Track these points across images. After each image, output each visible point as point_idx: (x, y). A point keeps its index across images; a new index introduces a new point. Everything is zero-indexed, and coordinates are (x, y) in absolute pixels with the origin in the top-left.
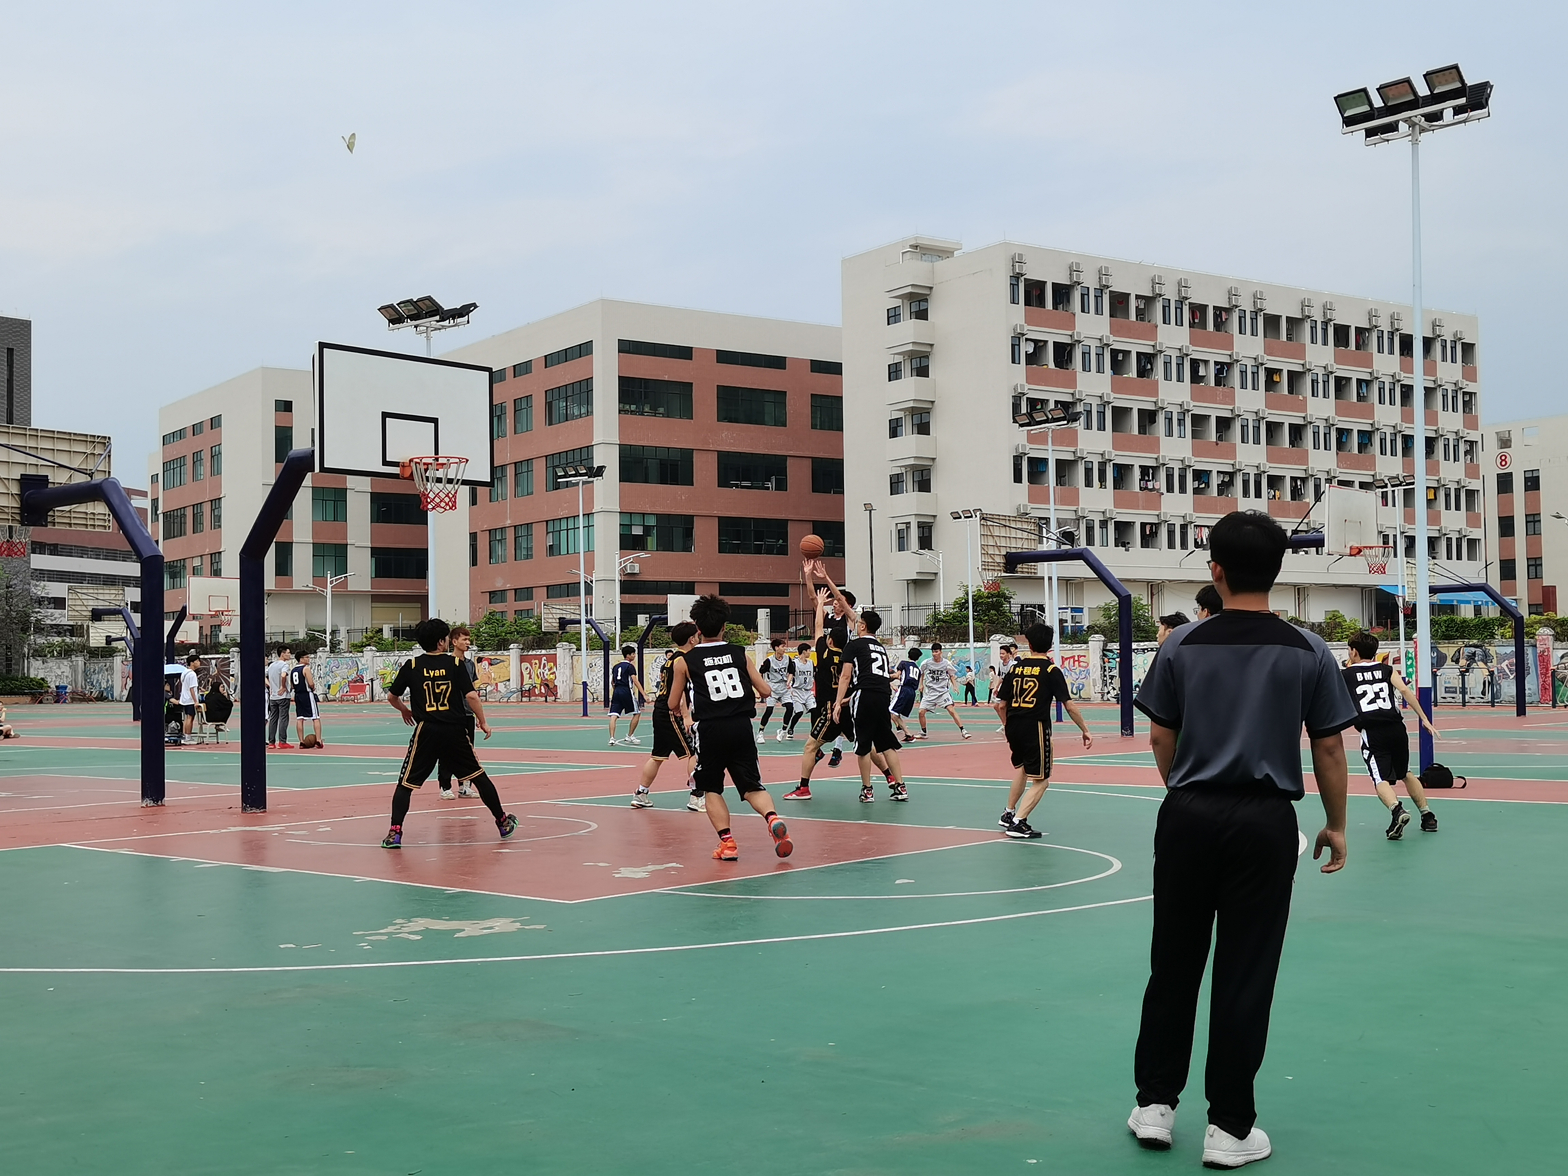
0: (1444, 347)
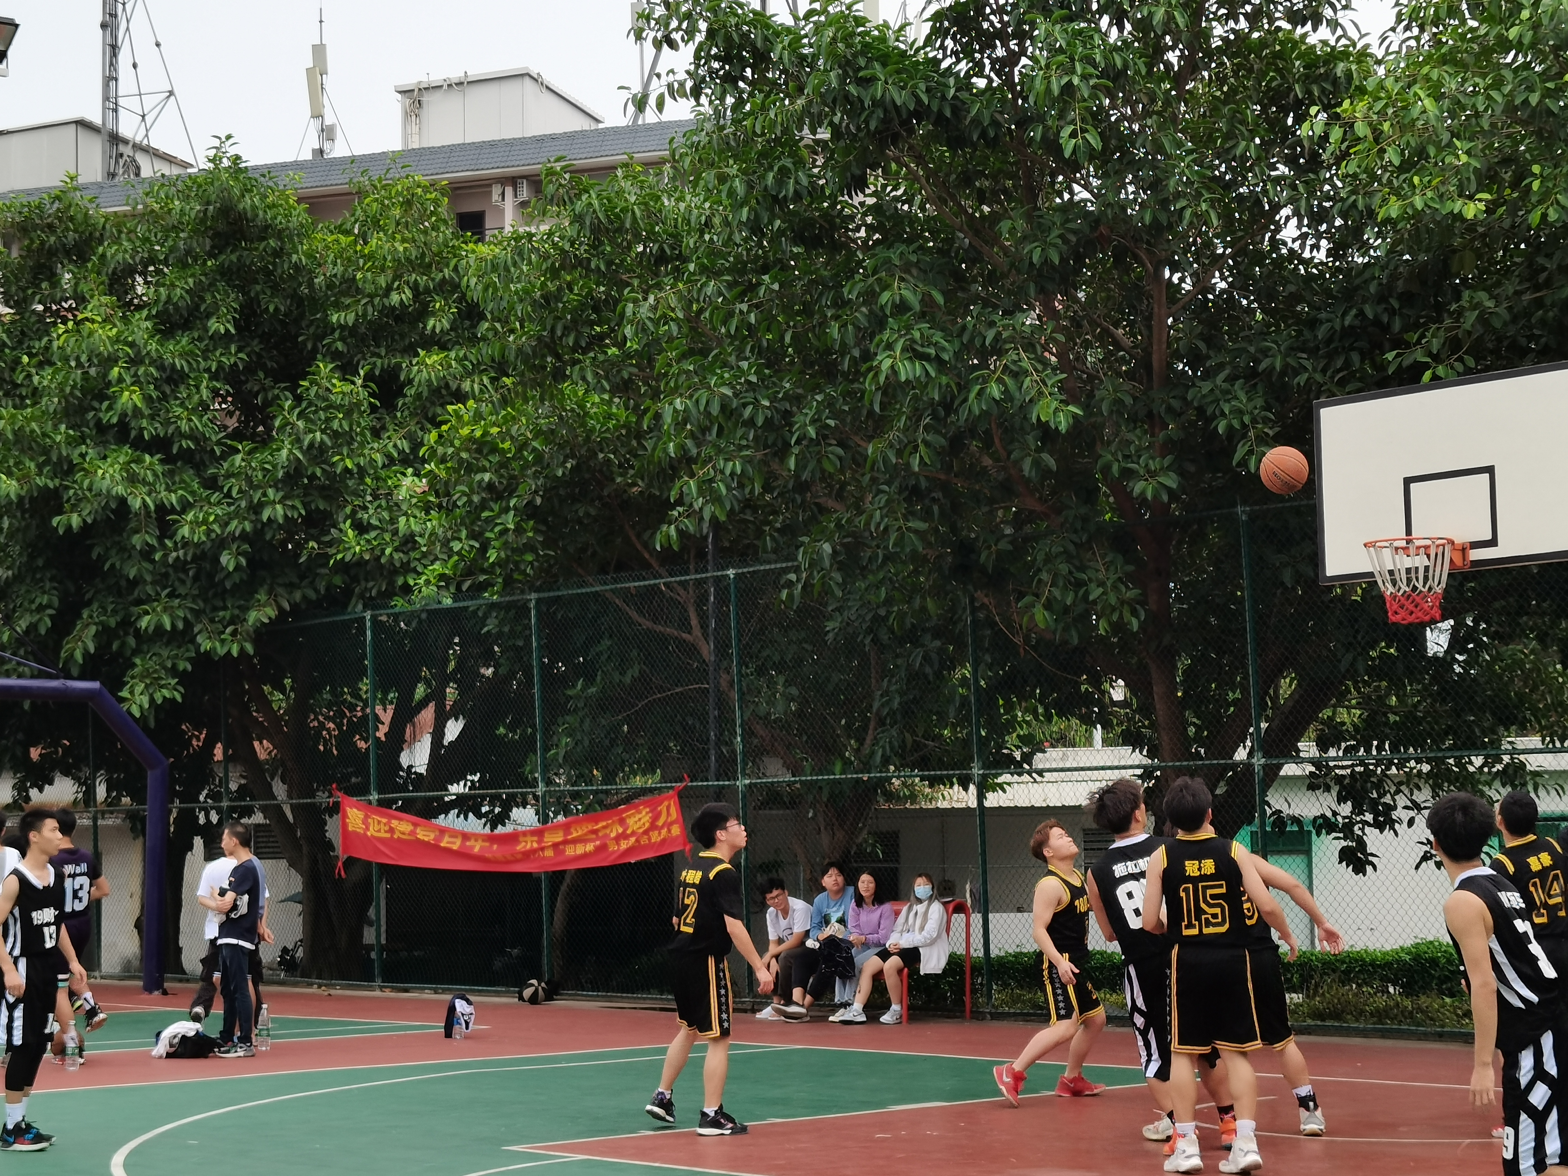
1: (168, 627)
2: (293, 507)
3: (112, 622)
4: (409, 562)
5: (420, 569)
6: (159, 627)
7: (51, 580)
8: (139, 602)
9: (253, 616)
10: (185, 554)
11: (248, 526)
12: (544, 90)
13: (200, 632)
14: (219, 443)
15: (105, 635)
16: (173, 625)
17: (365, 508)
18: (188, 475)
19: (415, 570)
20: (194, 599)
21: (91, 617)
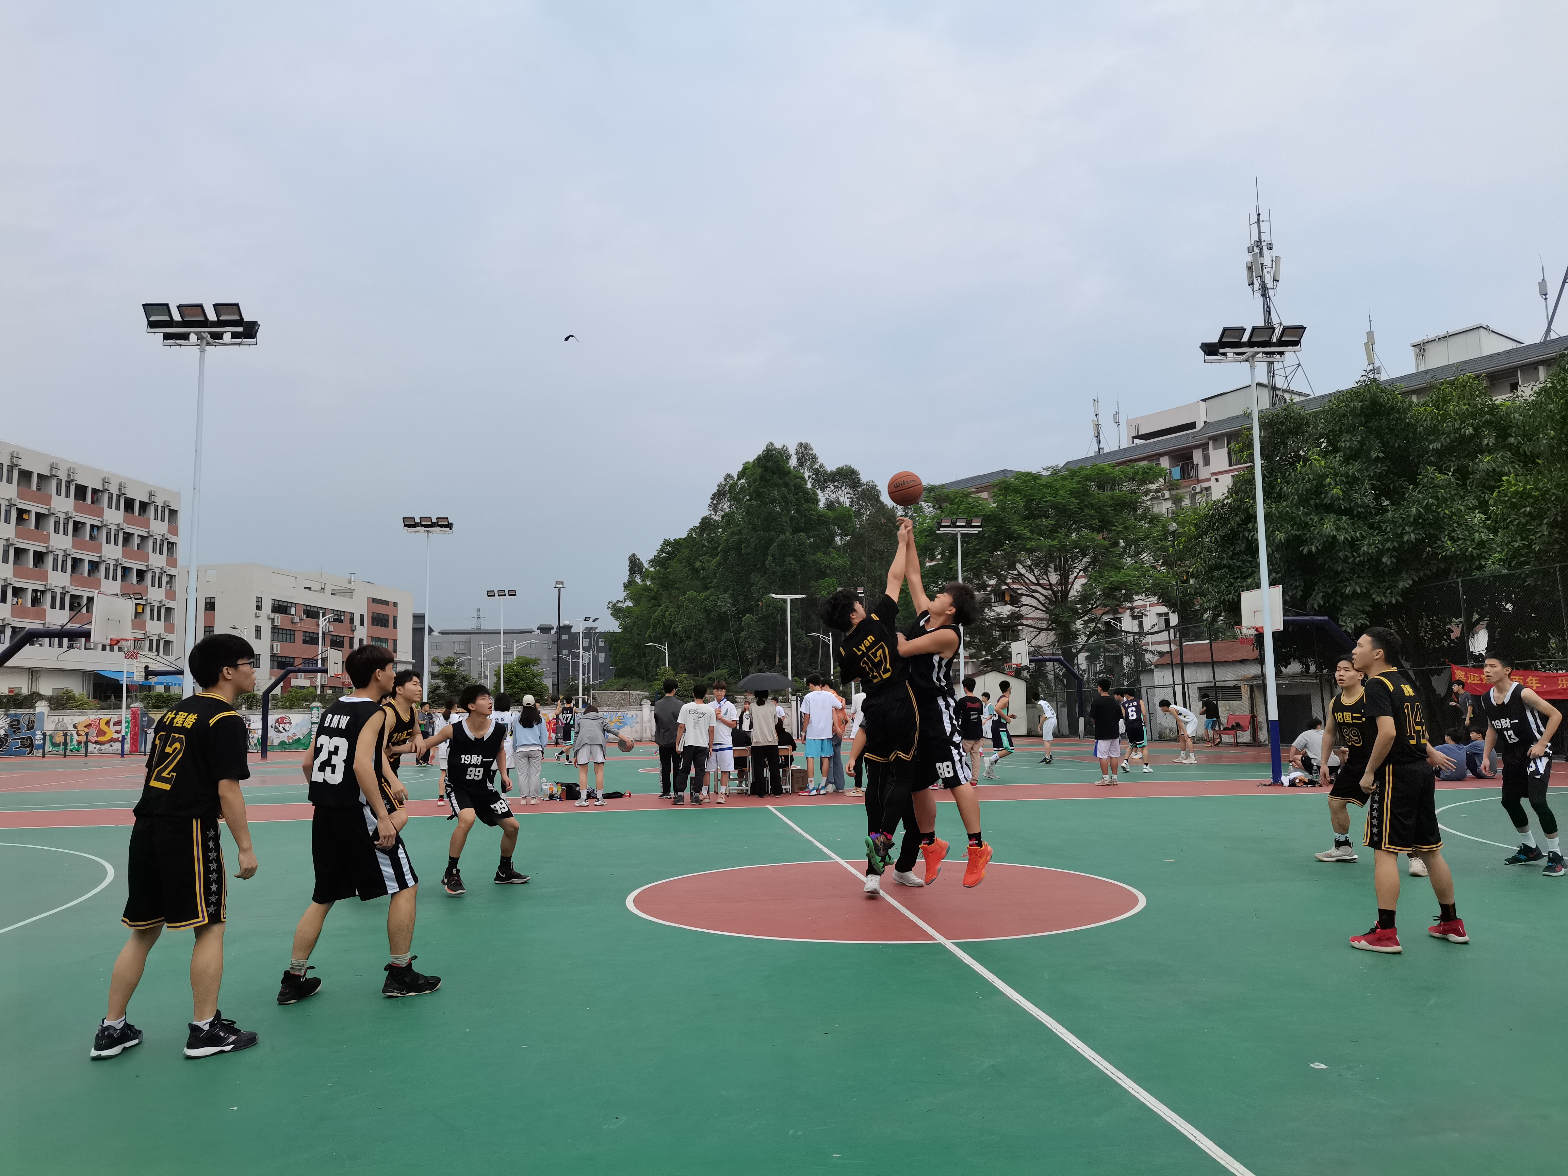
0: (156, 510)
1: (1359, 592)
2: (1419, 534)
3: (1330, 591)
4: (1481, 554)
5: (1487, 556)
6: (1354, 592)
7: (1299, 575)
8: (1341, 581)
9: (1401, 585)
10: (1364, 559)
11: (1396, 545)
12: (1491, 333)
13: (1373, 593)
14: (1373, 508)
15: (1327, 597)
16: (1361, 591)
17: (1454, 531)
18: (1361, 523)
19: (1485, 557)
20: (1369, 577)
21: (1319, 589)
